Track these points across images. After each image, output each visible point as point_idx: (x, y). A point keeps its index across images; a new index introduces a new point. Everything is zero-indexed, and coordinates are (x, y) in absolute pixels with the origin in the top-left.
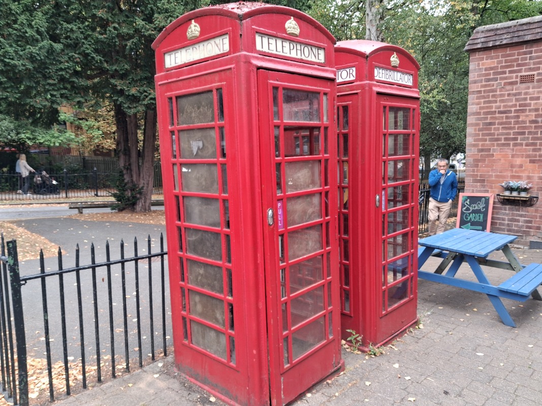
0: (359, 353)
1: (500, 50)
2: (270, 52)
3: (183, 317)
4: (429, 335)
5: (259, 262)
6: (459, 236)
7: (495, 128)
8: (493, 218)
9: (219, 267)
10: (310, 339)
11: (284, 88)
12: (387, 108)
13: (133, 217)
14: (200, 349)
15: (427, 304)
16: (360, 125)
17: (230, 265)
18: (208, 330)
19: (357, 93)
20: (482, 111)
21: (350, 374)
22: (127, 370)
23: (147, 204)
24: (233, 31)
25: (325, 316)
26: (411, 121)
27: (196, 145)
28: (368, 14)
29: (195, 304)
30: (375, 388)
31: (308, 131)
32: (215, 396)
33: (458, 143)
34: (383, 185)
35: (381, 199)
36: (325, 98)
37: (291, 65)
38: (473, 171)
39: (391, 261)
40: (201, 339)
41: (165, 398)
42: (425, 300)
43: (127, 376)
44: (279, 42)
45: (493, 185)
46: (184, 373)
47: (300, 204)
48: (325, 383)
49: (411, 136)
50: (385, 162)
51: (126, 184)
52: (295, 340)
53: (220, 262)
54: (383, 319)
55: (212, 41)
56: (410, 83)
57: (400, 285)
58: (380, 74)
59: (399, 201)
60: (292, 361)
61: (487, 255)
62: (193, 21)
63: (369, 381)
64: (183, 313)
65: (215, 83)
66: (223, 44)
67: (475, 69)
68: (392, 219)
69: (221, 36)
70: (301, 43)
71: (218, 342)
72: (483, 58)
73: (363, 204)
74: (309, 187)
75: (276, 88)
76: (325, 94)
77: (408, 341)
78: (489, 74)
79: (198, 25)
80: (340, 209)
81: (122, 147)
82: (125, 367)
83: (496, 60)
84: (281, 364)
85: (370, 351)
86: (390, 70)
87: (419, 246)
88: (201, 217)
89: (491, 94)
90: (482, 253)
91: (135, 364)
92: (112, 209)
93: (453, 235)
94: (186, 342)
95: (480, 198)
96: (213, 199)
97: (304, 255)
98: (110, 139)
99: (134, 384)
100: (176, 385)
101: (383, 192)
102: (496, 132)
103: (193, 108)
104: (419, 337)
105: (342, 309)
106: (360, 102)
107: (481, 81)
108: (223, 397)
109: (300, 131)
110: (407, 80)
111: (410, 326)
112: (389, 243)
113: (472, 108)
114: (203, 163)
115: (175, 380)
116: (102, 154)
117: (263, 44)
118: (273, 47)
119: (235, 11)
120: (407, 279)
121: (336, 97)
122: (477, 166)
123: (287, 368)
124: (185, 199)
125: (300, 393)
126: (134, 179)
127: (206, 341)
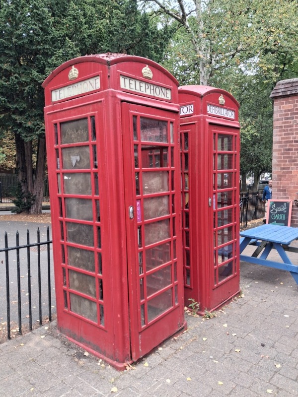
0: (198, 316)
1: (295, 97)
2: (131, 90)
3: (64, 290)
4: (249, 303)
5: (122, 246)
6: (269, 230)
7: (292, 153)
8: (292, 217)
9: (92, 251)
10: (161, 306)
11: (142, 117)
12: (217, 135)
13: (28, 218)
14: (77, 315)
15: (247, 280)
16: (197, 147)
17: (101, 249)
18: (83, 300)
19: (194, 124)
20: (283, 141)
21: (191, 332)
22: (20, 332)
23: (39, 209)
24: (103, 73)
25: (172, 288)
26: (234, 144)
27: (74, 159)
28: (201, 72)
29: (74, 280)
30: (210, 343)
31: (159, 150)
32: (88, 351)
33: (266, 165)
34: (214, 191)
35: (213, 201)
36: (171, 125)
37: (146, 100)
38: (278, 183)
39: (220, 247)
40: (78, 307)
41: (49, 354)
42: (245, 277)
43: (19, 338)
44: (138, 83)
45: (292, 194)
46: (65, 334)
47: (154, 203)
48: (172, 339)
49: (234, 155)
50: (215, 174)
51: (23, 193)
52: (150, 307)
53: (93, 248)
54: (215, 290)
55: (87, 81)
56: (233, 117)
57: (227, 265)
58: (211, 110)
59: (226, 204)
60: (147, 322)
61: (289, 243)
62: (73, 66)
63: (205, 337)
64: (65, 287)
65: (89, 112)
66: (96, 83)
67: (278, 111)
68: (220, 217)
69: (94, 77)
70: (154, 84)
71: (91, 309)
72: (283, 103)
73: (200, 205)
74: (160, 191)
75: (135, 116)
76: (172, 122)
77: (234, 307)
78: (287, 115)
79: (77, 70)
80: (183, 208)
81: (20, 166)
82: (18, 330)
83: (292, 104)
84: (139, 325)
85: (206, 314)
86: (219, 107)
87: (240, 236)
88: (78, 214)
89: (289, 128)
90: (286, 241)
91: (26, 328)
92: (12, 212)
93: (265, 229)
94: (66, 310)
95: (282, 203)
96: (88, 199)
97: (156, 241)
98: (12, 160)
99: (25, 343)
100: (58, 343)
101: (214, 196)
102: (293, 156)
103: (73, 131)
104: (242, 304)
105: (184, 284)
106: (197, 129)
107: (282, 119)
108: (95, 352)
109: (153, 151)
110: (231, 115)
111: (235, 296)
112: (218, 234)
113: (276, 138)
114: (80, 173)
115: (58, 340)
116: (6, 172)
117: (125, 84)
118: (133, 86)
119: (105, 58)
120: (232, 261)
121: (179, 126)
122: (280, 180)
123: (144, 328)
124: (66, 200)
125: (153, 347)
126: (30, 189)
127: (82, 309)
